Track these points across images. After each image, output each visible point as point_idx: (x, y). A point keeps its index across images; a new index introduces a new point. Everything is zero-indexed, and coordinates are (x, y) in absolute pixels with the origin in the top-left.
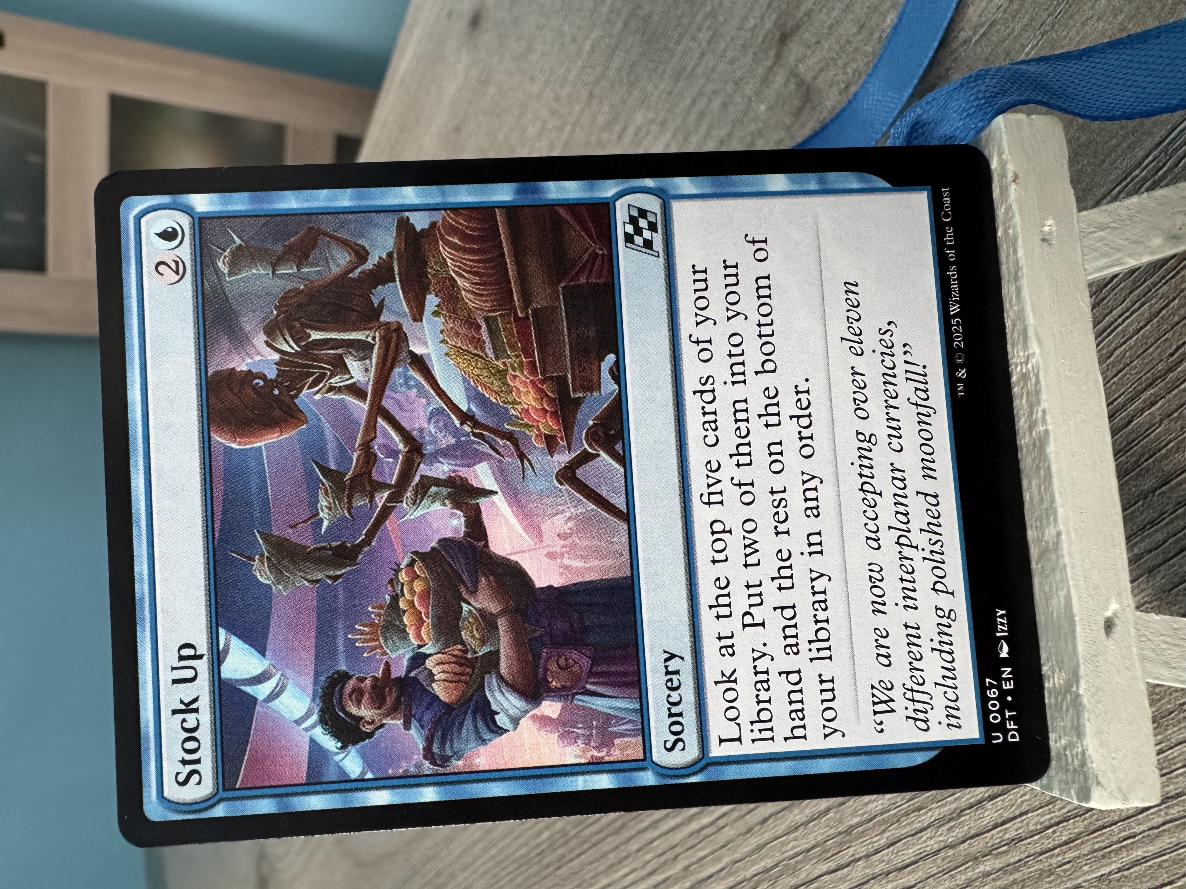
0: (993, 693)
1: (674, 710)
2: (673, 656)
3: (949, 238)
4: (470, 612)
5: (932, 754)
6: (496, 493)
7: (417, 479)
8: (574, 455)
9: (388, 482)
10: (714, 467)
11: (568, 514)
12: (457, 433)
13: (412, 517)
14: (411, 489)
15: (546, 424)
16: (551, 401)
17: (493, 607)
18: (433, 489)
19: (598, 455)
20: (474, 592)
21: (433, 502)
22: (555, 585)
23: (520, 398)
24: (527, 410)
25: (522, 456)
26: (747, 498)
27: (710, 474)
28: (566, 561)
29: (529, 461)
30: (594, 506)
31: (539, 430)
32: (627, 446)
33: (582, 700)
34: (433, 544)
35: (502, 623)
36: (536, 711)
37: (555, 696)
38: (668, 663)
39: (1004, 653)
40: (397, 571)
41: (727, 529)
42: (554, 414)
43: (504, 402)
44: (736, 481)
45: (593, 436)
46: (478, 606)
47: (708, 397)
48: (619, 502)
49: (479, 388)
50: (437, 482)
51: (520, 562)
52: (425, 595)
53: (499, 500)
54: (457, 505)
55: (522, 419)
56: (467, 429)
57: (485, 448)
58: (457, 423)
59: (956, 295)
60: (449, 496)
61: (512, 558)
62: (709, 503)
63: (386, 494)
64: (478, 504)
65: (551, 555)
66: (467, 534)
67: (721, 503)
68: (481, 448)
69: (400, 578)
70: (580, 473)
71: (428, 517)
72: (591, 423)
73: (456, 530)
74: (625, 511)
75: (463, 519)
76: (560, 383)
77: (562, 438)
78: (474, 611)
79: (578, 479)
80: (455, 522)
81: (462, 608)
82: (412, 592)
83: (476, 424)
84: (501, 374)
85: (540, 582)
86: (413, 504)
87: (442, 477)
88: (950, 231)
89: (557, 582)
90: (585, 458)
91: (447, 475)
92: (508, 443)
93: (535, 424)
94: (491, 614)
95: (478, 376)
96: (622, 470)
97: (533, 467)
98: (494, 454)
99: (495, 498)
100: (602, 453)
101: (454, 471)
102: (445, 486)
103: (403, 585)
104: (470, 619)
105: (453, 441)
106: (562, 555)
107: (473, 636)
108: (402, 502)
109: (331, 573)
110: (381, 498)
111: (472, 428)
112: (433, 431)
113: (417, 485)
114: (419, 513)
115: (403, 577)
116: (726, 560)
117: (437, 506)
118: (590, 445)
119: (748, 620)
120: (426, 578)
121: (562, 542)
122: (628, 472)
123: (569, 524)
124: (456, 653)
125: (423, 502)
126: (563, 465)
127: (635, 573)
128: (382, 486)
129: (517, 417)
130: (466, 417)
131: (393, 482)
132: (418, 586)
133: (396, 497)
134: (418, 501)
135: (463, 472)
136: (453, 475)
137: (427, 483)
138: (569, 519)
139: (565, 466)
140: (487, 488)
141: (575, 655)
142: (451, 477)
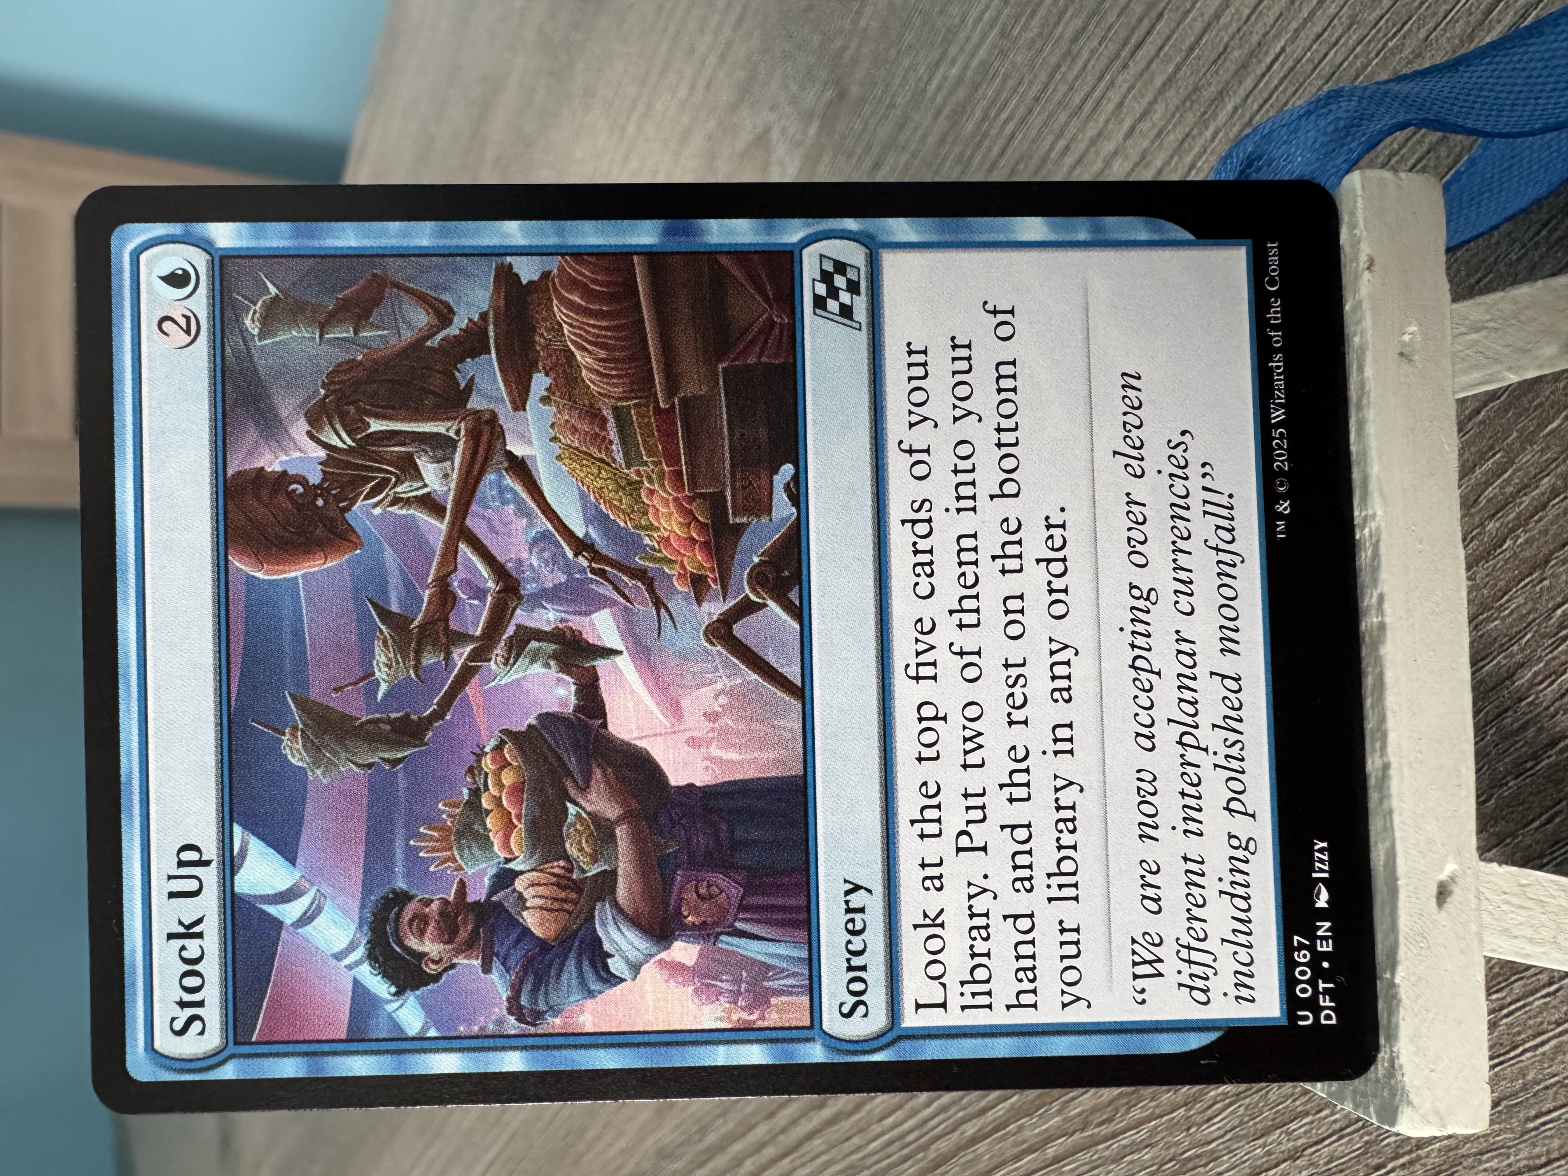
0: (1302, 957)
1: (856, 961)
2: (857, 888)
3: (1275, 314)
4: (578, 816)
5: (1213, 1036)
6: (621, 653)
7: (511, 630)
8: (732, 603)
9: (471, 633)
10: (927, 627)
11: (719, 686)
12: (568, 568)
13: (503, 682)
14: (503, 643)
15: (693, 559)
16: (703, 527)
17: (611, 811)
18: (534, 644)
19: (765, 605)
20: (584, 789)
21: (533, 661)
22: (698, 784)
23: (658, 519)
24: (667, 539)
25: (658, 604)
26: (971, 673)
27: (920, 637)
28: (715, 751)
29: (668, 610)
30: (756, 677)
31: (683, 566)
32: (805, 595)
33: (728, 942)
34: (532, 720)
35: (621, 832)
36: (664, 955)
37: (690, 936)
38: (848, 898)
39: (1323, 900)
40: (480, 756)
41: (941, 715)
42: (706, 545)
43: (636, 527)
44: (956, 649)
45: (758, 578)
46: (589, 809)
47: (921, 528)
48: (793, 672)
49: (602, 506)
50: (538, 635)
51: (649, 749)
52: (517, 791)
53: (624, 662)
54: (565, 668)
55: (660, 551)
56: (583, 562)
57: (607, 590)
58: (570, 554)
59: (1280, 396)
60: (555, 656)
61: (641, 744)
62: (917, 678)
63: (468, 649)
64: (594, 667)
65: (694, 742)
66: (578, 709)
67: (934, 678)
68: (601, 591)
69: (483, 765)
70: (738, 629)
71: (524, 684)
72: (756, 560)
73: (563, 703)
74: (799, 683)
75: (573, 688)
76: (716, 502)
77: (715, 581)
78: (584, 815)
79: (736, 638)
80: (561, 691)
81: (567, 809)
82: (500, 785)
83: (596, 555)
84: (634, 487)
85: (676, 778)
86: (506, 664)
87: (548, 629)
88: (1276, 305)
89: (701, 778)
90: (747, 608)
91: (553, 626)
92: (639, 584)
93: (679, 559)
94: (608, 820)
95: (601, 488)
96: (797, 626)
97: (672, 618)
98: (621, 600)
99: (618, 659)
100: (770, 602)
101: (562, 621)
102: (549, 641)
103: (486, 774)
104: (578, 827)
105: (563, 578)
106: (709, 743)
107: (581, 850)
108: (489, 660)
109: (386, 755)
110: (461, 655)
111: (590, 561)
112: (535, 563)
113: (511, 637)
114: (513, 676)
115: (488, 764)
116: (937, 758)
117: (537, 668)
118: (754, 590)
119: (964, 841)
120: (520, 767)
121: (711, 725)
122: (806, 629)
123: (723, 700)
124: (556, 870)
125: (518, 663)
126: (715, 618)
127: (810, 770)
128: (462, 638)
129: (653, 549)
130: (582, 546)
131: (478, 633)
132: (508, 778)
133: (481, 654)
134: (512, 660)
135: (576, 622)
136: (560, 626)
137: (525, 635)
138: (722, 692)
139: (718, 621)
140: (608, 645)
141: (721, 880)
142: (557, 627)
